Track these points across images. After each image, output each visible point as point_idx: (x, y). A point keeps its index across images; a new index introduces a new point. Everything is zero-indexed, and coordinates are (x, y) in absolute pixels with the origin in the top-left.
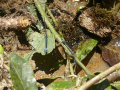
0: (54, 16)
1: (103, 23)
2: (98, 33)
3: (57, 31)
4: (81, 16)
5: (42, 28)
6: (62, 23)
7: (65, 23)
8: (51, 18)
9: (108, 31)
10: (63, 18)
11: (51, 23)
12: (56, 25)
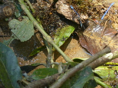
0: (31, 3)
1: (80, 10)
3: (35, 18)
4: (58, 3)
5: (20, 14)
6: (40, 10)
7: (43, 10)
8: (28, 5)
10: (40, 5)
11: (28, 9)
12: (34, 12)
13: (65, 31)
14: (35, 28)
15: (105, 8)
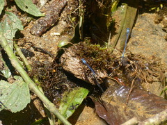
0: (26, 57)
1: (96, 64)
3: (32, 77)
4: (64, 56)
5: (10, 74)
6: (38, 66)
7: (43, 66)
8: (21, 60)
9: (102, 75)
10: (38, 59)
11: (22, 66)
12: (30, 69)
13: (74, 95)
14: (32, 93)
15: (131, 62)
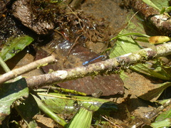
1: (44, 15)
2: (35, 28)
4: (16, 3)
9: (48, 26)
13: (18, 41)
